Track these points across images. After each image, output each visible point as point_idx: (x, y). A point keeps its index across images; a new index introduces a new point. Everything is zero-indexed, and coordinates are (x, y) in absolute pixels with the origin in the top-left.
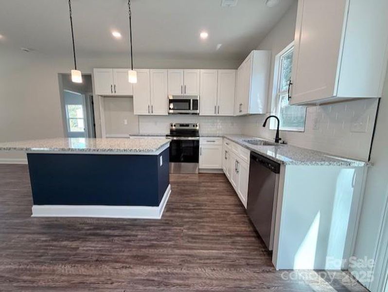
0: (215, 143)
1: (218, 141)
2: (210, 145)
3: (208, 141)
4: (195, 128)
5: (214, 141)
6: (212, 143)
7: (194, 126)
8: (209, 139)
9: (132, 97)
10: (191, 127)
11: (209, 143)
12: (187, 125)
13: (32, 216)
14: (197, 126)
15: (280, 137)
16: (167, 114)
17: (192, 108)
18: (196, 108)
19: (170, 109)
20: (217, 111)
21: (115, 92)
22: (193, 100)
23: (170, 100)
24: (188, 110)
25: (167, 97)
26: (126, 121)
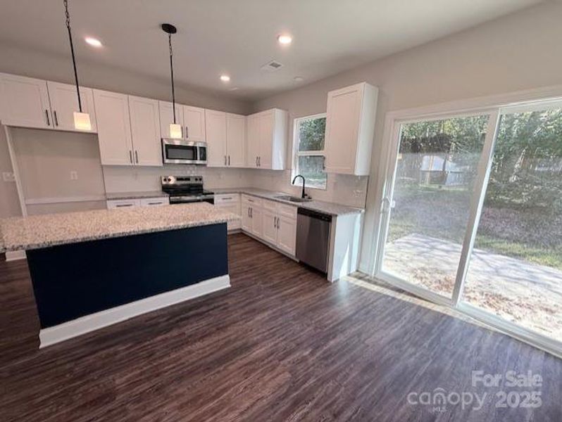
0: (232, 200)
1: (235, 197)
2: (228, 203)
3: (224, 199)
4: (199, 182)
5: (230, 198)
6: (228, 200)
7: (196, 180)
8: (225, 196)
9: (95, 135)
10: (193, 182)
11: (225, 200)
12: (188, 179)
13: (41, 347)
14: (201, 180)
15: (306, 192)
16: (162, 164)
17: (199, 158)
18: (204, 158)
19: (167, 158)
20: (228, 162)
21: (57, 124)
22: (200, 148)
23: (166, 145)
24: (193, 159)
25: (160, 140)
26: (75, 173)
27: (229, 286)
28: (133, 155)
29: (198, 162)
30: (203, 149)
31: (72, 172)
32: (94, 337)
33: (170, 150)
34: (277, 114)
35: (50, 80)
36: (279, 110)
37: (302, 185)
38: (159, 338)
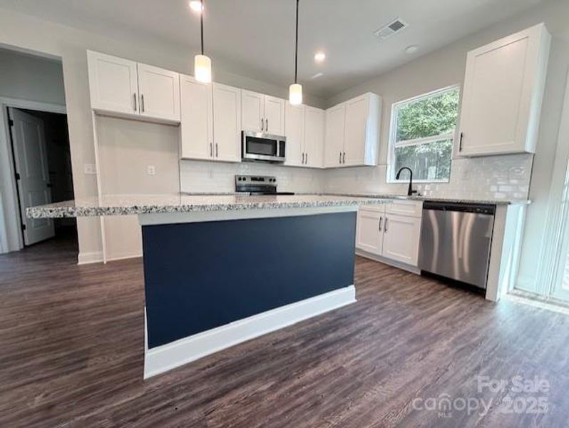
4: (272, 183)
7: (271, 180)
9: (178, 125)
10: (266, 183)
12: (262, 179)
13: (145, 377)
14: (274, 180)
15: (413, 189)
16: (240, 160)
17: (278, 154)
18: (283, 154)
19: (247, 152)
20: (305, 161)
21: (143, 110)
22: (280, 142)
23: (247, 137)
24: (273, 155)
25: (240, 133)
26: (153, 167)
27: (355, 301)
28: (214, 148)
29: (277, 158)
30: (283, 144)
31: (150, 167)
32: (213, 365)
33: (250, 143)
34: (370, 100)
35: (140, 62)
36: (374, 94)
37: (409, 181)
38: (310, 374)
